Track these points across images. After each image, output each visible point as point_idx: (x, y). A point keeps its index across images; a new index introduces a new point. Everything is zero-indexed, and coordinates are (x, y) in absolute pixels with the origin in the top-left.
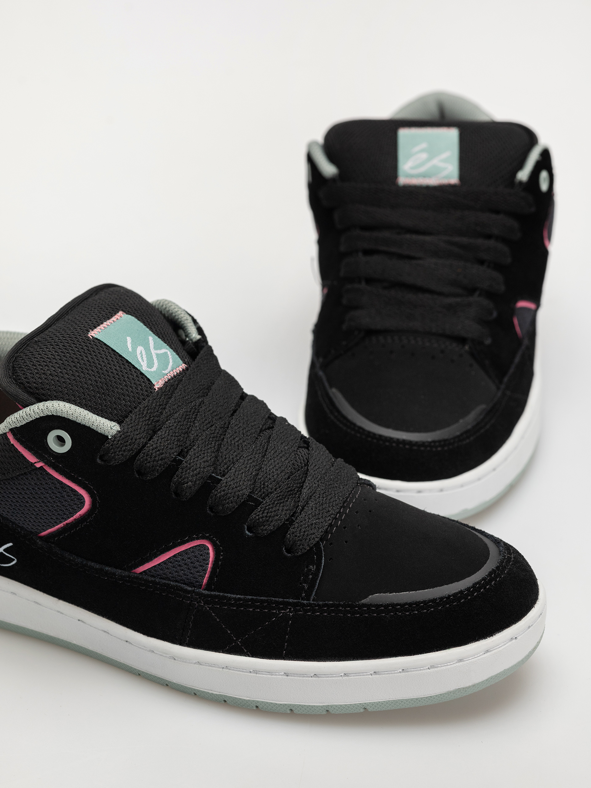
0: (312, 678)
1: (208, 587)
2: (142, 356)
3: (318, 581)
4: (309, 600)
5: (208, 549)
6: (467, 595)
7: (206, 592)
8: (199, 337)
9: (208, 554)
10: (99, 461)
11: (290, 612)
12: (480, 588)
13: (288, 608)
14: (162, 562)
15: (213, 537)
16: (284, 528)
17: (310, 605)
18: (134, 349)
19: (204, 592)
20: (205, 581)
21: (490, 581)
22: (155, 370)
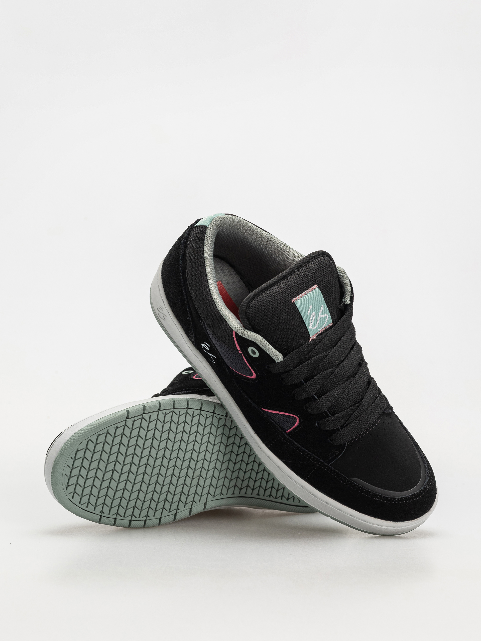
0: (312, 496)
1: (289, 434)
2: (312, 319)
3: (337, 459)
4: (328, 464)
5: (296, 421)
6: (397, 501)
7: (287, 436)
8: (349, 302)
9: (295, 423)
10: (266, 367)
11: (318, 464)
12: (404, 500)
13: (318, 462)
14: (274, 413)
15: (301, 418)
16: (333, 432)
17: (328, 466)
18: (311, 313)
19: (286, 435)
20: (289, 431)
21: (410, 499)
22: (315, 329)
